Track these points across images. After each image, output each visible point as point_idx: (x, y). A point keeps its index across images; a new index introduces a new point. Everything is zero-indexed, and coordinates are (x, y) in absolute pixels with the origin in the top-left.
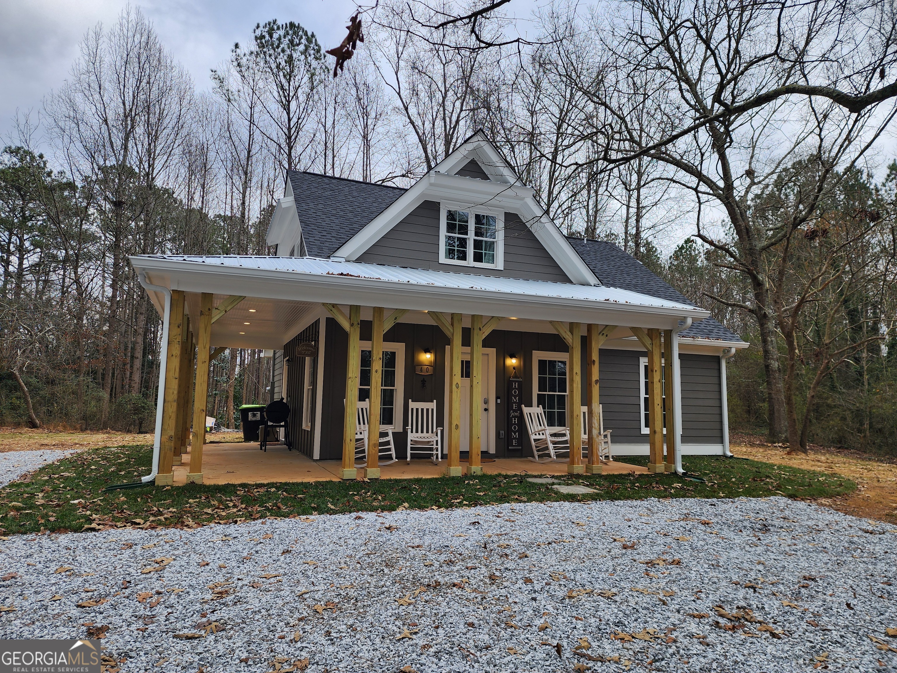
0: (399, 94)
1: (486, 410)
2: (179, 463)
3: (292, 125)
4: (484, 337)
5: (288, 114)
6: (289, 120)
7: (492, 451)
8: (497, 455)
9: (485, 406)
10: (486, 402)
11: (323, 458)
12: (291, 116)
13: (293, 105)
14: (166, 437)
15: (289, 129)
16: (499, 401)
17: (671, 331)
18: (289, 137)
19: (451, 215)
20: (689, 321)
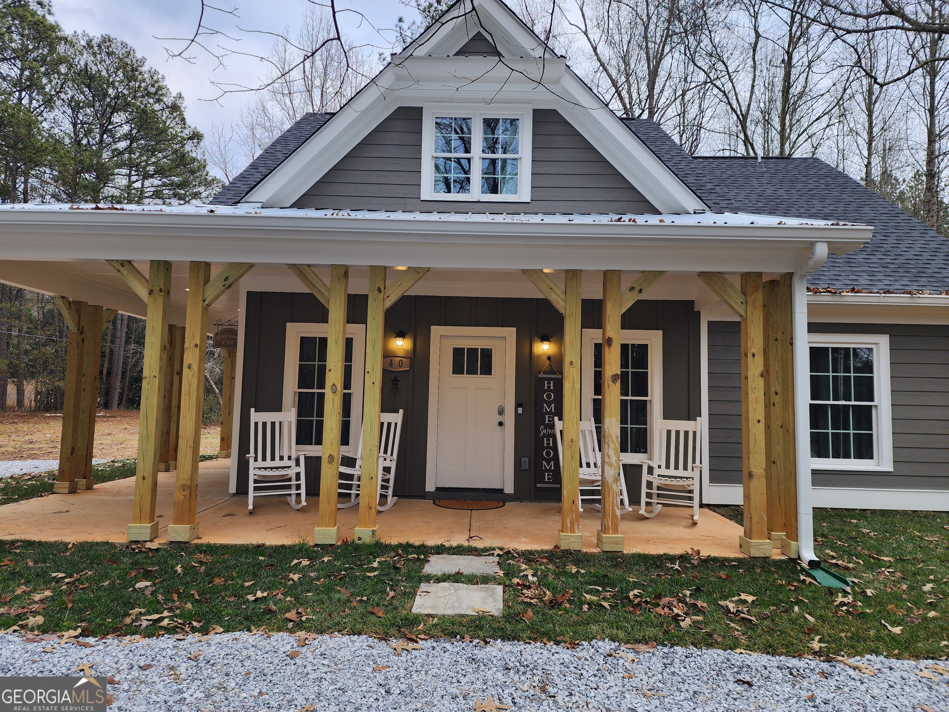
1: (501, 424)
7: (509, 489)
8: (517, 497)
9: (500, 418)
10: (501, 412)
16: (520, 410)
17: (790, 276)
20: (822, 250)
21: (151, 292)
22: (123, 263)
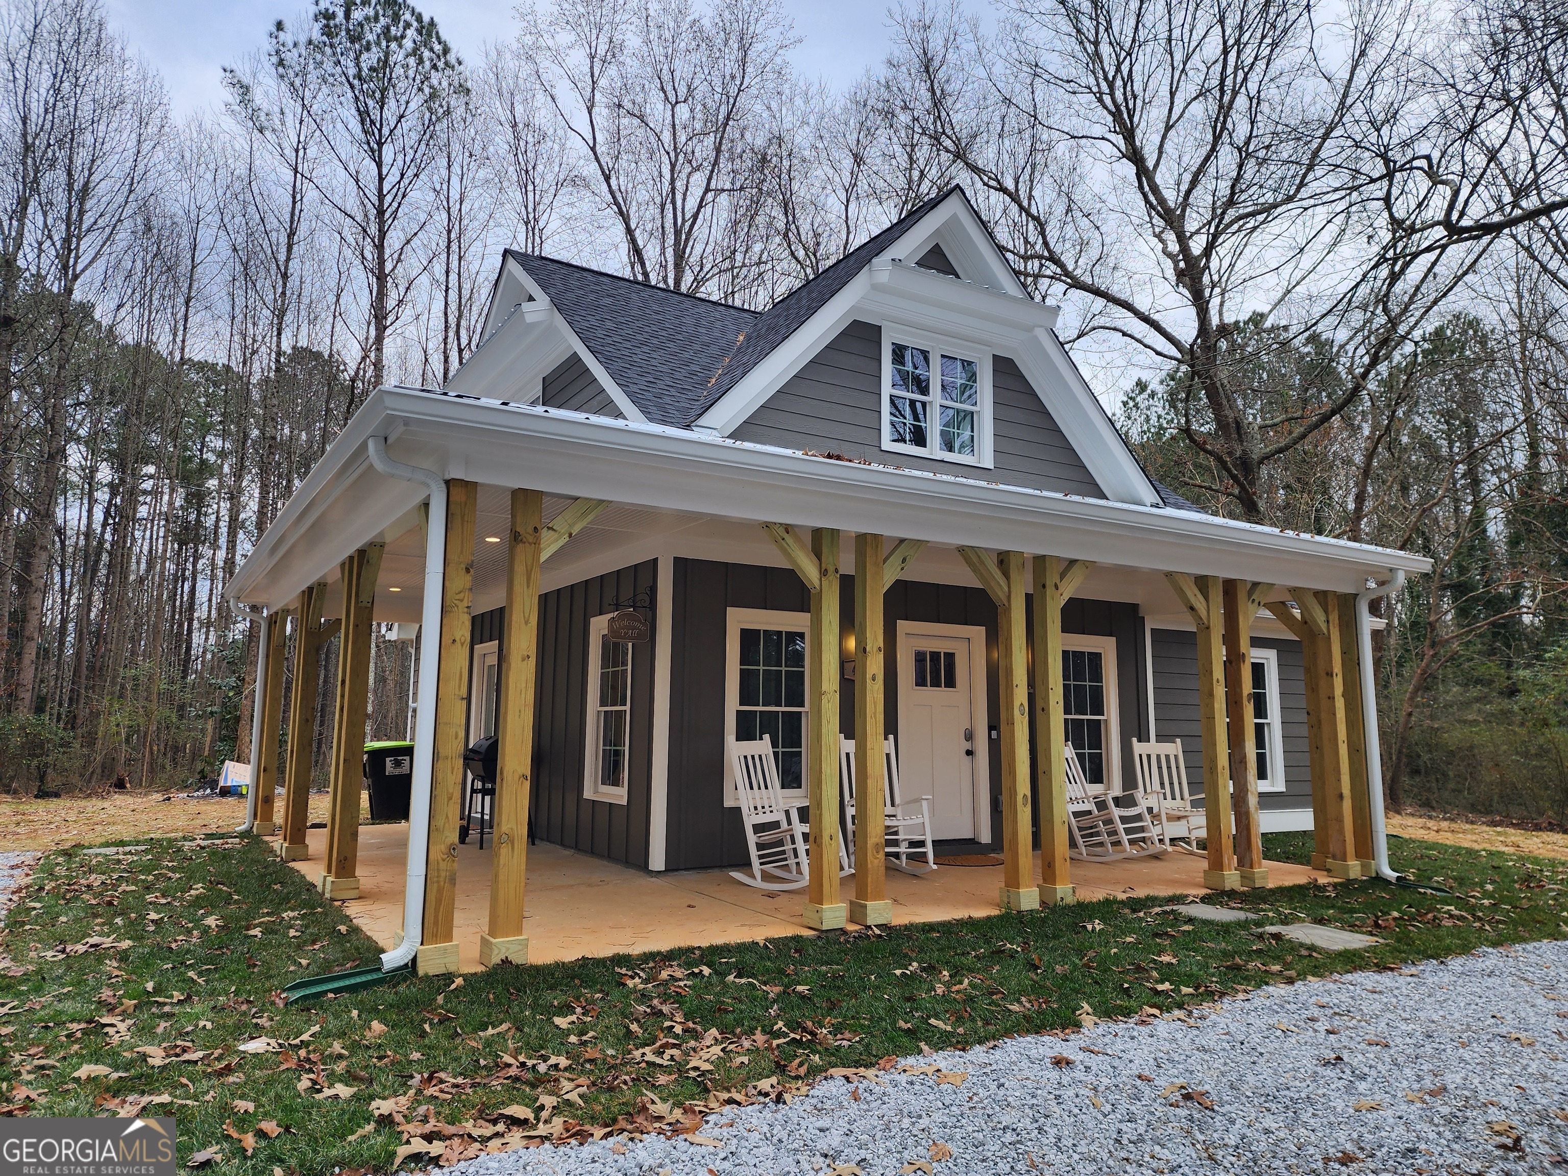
0: (593, 149)
1: (969, 753)
2: (354, 894)
3: (386, 187)
4: (1063, 603)
5: (379, 165)
6: (381, 179)
7: (985, 838)
9: (967, 746)
10: (969, 736)
11: (672, 867)
12: (384, 172)
13: (388, 152)
14: (438, 850)
15: (381, 196)
16: (993, 734)
17: (1354, 597)
18: (381, 212)
19: (899, 352)
20: (1401, 577)
21: (824, 573)
22: (788, 528)
